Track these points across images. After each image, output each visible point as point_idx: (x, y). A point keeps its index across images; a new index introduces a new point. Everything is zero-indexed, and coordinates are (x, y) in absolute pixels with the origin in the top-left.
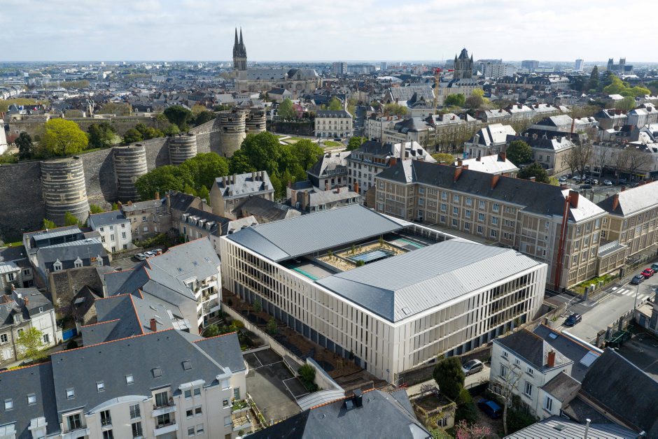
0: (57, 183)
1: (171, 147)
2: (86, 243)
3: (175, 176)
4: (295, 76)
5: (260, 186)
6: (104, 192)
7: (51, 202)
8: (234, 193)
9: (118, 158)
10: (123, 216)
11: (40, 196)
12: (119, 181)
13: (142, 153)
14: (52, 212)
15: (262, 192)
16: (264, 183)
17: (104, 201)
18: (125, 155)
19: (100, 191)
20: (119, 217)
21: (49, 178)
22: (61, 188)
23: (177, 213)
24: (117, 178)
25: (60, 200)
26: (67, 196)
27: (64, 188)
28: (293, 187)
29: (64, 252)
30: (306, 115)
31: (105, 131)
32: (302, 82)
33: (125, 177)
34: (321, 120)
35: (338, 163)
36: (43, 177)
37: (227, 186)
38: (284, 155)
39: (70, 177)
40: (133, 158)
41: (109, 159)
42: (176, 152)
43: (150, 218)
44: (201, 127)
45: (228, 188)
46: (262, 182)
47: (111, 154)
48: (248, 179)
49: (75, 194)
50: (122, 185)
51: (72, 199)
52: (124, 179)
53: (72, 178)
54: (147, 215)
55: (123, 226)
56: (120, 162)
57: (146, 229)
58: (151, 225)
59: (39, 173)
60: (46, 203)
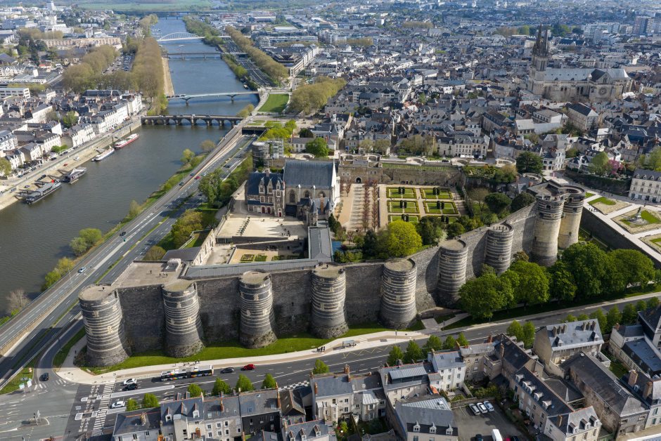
0: (396, 287)
1: (489, 239)
2: (439, 407)
5: (589, 335)
6: (427, 284)
7: (387, 299)
9: (444, 257)
10: (461, 359)
12: (440, 275)
13: (465, 253)
14: (387, 307)
15: (591, 344)
16: (594, 333)
17: (426, 292)
18: (450, 255)
19: (424, 283)
20: (457, 360)
21: (389, 281)
22: (398, 291)
24: (438, 271)
25: (395, 300)
26: (401, 297)
27: (401, 291)
28: (622, 331)
32: (608, 86)
33: (448, 273)
34: (640, 181)
36: (384, 278)
37: (557, 335)
39: (407, 283)
40: (457, 259)
41: (436, 256)
42: (493, 244)
43: (481, 360)
44: (518, 213)
45: (558, 339)
46: (591, 332)
47: (438, 252)
48: (578, 328)
49: (408, 296)
50: (443, 279)
51: (405, 300)
52: (446, 275)
54: (479, 358)
55: (460, 369)
56: (445, 260)
57: (476, 368)
58: (481, 366)
60: (383, 298)
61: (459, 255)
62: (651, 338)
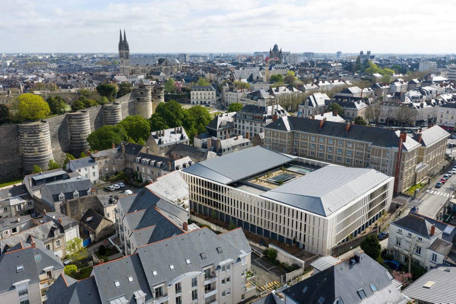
0: (32, 140)
1: (104, 112)
2: (78, 180)
3: (115, 132)
4: (164, 63)
5: (180, 137)
6: (61, 145)
7: (27, 154)
8: (165, 143)
9: (71, 121)
10: (93, 160)
11: (18, 150)
12: (71, 137)
13: (87, 117)
14: (28, 161)
15: (182, 141)
16: (182, 135)
17: (62, 152)
18: (76, 119)
19: (58, 145)
20: (90, 162)
21: (26, 136)
22: (35, 143)
23: (131, 157)
24: (69, 134)
25: (34, 152)
26: (39, 149)
27: (37, 143)
28: (199, 137)
29: (64, 186)
30: (183, 89)
31: (59, 101)
32: (169, 67)
33: (76, 134)
34: (195, 92)
35: (228, 121)
36: (20, 136)
37: (160, 138)
38: (185, 116)
39: (41, 135)
40: (81, 121)
41: (64, 122)
42: (108, 116)
43: (110, 161)
44: (122, 98)
45: (160, 139)
46: (180, 135)
47: (65, 118)
48: (172, 133)
49: (45, 148)
50: (74, 140)
51: (43, 151)
52: (76, 136)
53: (43, 136)
54: (108, 159)
55: (93, 167)
56: (72, 124)
57: (107, 169)
58: (110, 167)
59: (17, 133)
60: (22, 154)
61: (83, 118)
62: (216, 136)
